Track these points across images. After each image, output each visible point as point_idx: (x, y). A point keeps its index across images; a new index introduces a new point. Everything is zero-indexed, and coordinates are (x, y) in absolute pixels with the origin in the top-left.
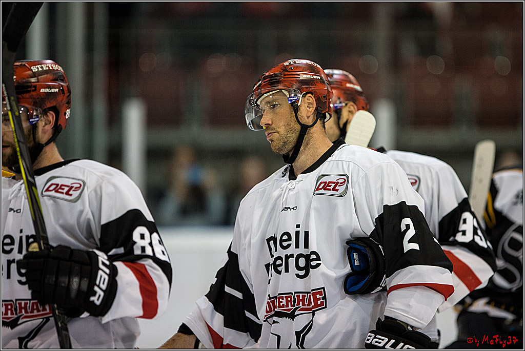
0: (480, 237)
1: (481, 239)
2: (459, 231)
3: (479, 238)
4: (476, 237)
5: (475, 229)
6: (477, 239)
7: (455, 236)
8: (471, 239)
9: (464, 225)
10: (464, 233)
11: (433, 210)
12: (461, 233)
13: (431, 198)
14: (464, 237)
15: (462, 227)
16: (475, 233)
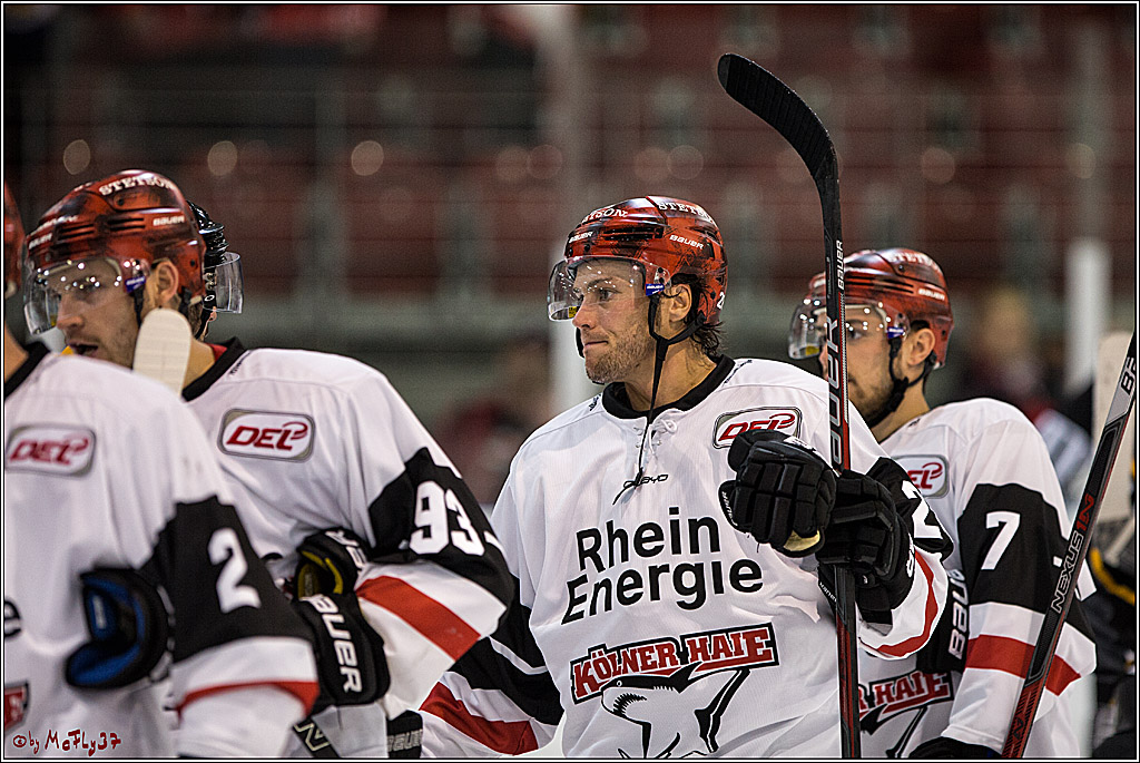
0: (466, 532)
1: (469, 538)
2: (416, 529)
3: (462, 535)
4: (454, 534)
5: (452, 518)
6: (459, 539)
7: (409, 539)
8: (446, 542)
9: (426, 513)
10: (427, 532)
11: (351, 486)
12: (420, 533)
13: (343, 462)
14: (427, 540)
15: (422, 518)
16: (453, 524)
